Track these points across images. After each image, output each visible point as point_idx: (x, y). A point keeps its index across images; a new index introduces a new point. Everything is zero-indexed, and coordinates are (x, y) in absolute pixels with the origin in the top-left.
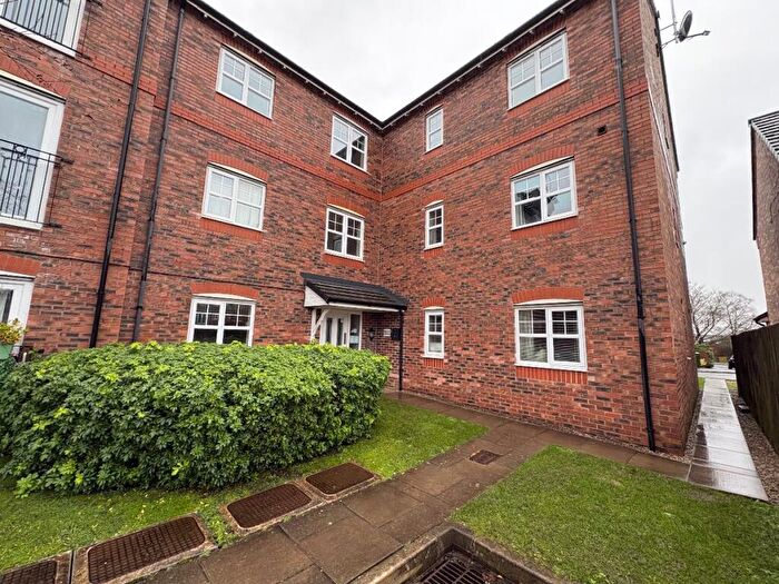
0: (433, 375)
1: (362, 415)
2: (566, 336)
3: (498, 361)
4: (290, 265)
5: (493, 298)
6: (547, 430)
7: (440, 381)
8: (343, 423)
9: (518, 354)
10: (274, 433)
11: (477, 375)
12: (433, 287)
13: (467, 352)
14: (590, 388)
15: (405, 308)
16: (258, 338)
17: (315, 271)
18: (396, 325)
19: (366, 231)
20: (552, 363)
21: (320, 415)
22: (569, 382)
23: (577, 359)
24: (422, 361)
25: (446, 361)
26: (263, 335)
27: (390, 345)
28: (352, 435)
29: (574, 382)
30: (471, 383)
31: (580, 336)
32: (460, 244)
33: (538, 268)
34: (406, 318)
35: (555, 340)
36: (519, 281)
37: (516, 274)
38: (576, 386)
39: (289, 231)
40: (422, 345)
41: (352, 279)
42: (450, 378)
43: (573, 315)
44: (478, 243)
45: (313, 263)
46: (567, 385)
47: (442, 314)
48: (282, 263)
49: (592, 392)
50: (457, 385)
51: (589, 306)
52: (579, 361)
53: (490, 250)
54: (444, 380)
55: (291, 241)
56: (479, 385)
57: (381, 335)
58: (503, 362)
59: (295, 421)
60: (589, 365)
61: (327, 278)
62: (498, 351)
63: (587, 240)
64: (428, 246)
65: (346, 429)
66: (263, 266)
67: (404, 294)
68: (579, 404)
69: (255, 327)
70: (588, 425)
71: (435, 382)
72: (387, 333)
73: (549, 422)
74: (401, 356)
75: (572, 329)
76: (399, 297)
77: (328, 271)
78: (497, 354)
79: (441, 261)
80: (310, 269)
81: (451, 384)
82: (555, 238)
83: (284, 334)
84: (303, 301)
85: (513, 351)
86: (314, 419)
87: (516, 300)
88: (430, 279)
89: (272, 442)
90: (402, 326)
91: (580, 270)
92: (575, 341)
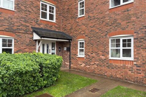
0: (81, 63)
1: (51, 77)
2: (127, 48)
3: (103, 58)
4: (27, 24)
5: (102, 35)
6: (119, 81)
7: (83, 65)
8: (44, 80)
9: (110, 55)
10: (16, 84)
11: (96, 62)
12: (81, 32)
13: (92, 55)
14: (134, 66)
15: (71, 40)
16: (16, 51)
17: (37, 26)
18: (68, 46)
19: (56, 11)
20: (122, 58)
21: (34, 77)
22: (127, 64)
23: (130, 56)
24: (77, 58)
25: (85, 58)
26: (18, 50)
27: (66, 53)
28: (48, 84)
29: (129, 64)
30: (94, 66)
31: (132, 48)
32: (91, 15)
33: (118, 23)
34: (71, 43)
35: (123, 50)
36: (111, 28)
37: (110, 26)
38: (129, 66)
39: (25, 11)
40: (77, 53)
41: (51, 29)
42: (86, 64)
43: (130, 40)
44: (97, 14)
45: (35, 23)
46: (126, 65)
47: (84, 41)
48: (23, 23)
49: (135, 68)
50: (89, 66)
51: (136, 37)
52: (131, 57)
53: (101, 17)
54: (85, 65)
55: (27, 15)
56: (96, 66)
57: (63, 49)
58: (105, 58)
59: (24, 80)
60: (134, 58)
61: (41, 29)
62: (103, 54)
63: (137, 12)
64: (79, 16)
65: (45, 82)
66: (16, 24)
67: (71, 35)
68: (130, 72)
69: (14, 47)
70: (133, 79)
71: (81, 65)
72: (65, 49)
73: (120, 78)
74: (70, 57)
75: (129, 45)
76: (69, 36)
77: (42, 26)
78: (103, 55)
79: (84, 22)
80: (35, 26)
81: (87, 66)
82: (125, 11)
83: (26, 50)
84: (33, 37)
85: (108, 54)
86: (32, 79)
87: (110, 36)
88: (79, 29)
89: (15, 87)
90: (70, 46)
91: (133, 23)
92: (130, 50)
